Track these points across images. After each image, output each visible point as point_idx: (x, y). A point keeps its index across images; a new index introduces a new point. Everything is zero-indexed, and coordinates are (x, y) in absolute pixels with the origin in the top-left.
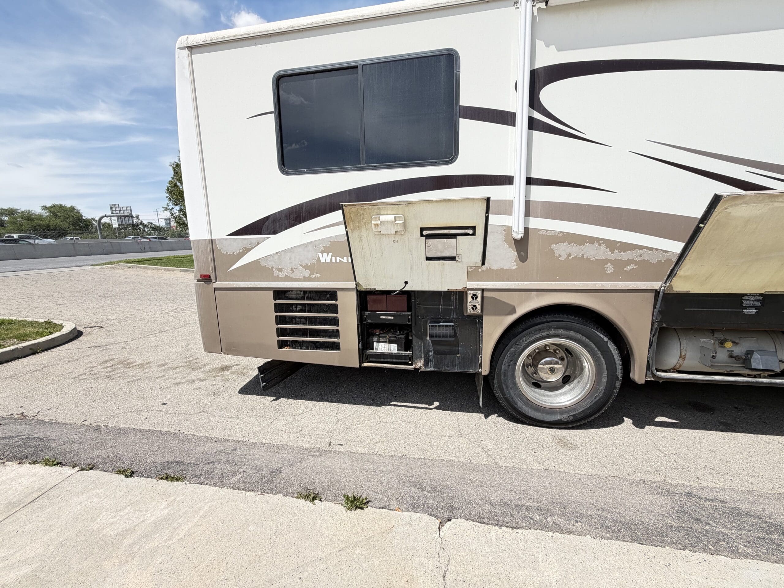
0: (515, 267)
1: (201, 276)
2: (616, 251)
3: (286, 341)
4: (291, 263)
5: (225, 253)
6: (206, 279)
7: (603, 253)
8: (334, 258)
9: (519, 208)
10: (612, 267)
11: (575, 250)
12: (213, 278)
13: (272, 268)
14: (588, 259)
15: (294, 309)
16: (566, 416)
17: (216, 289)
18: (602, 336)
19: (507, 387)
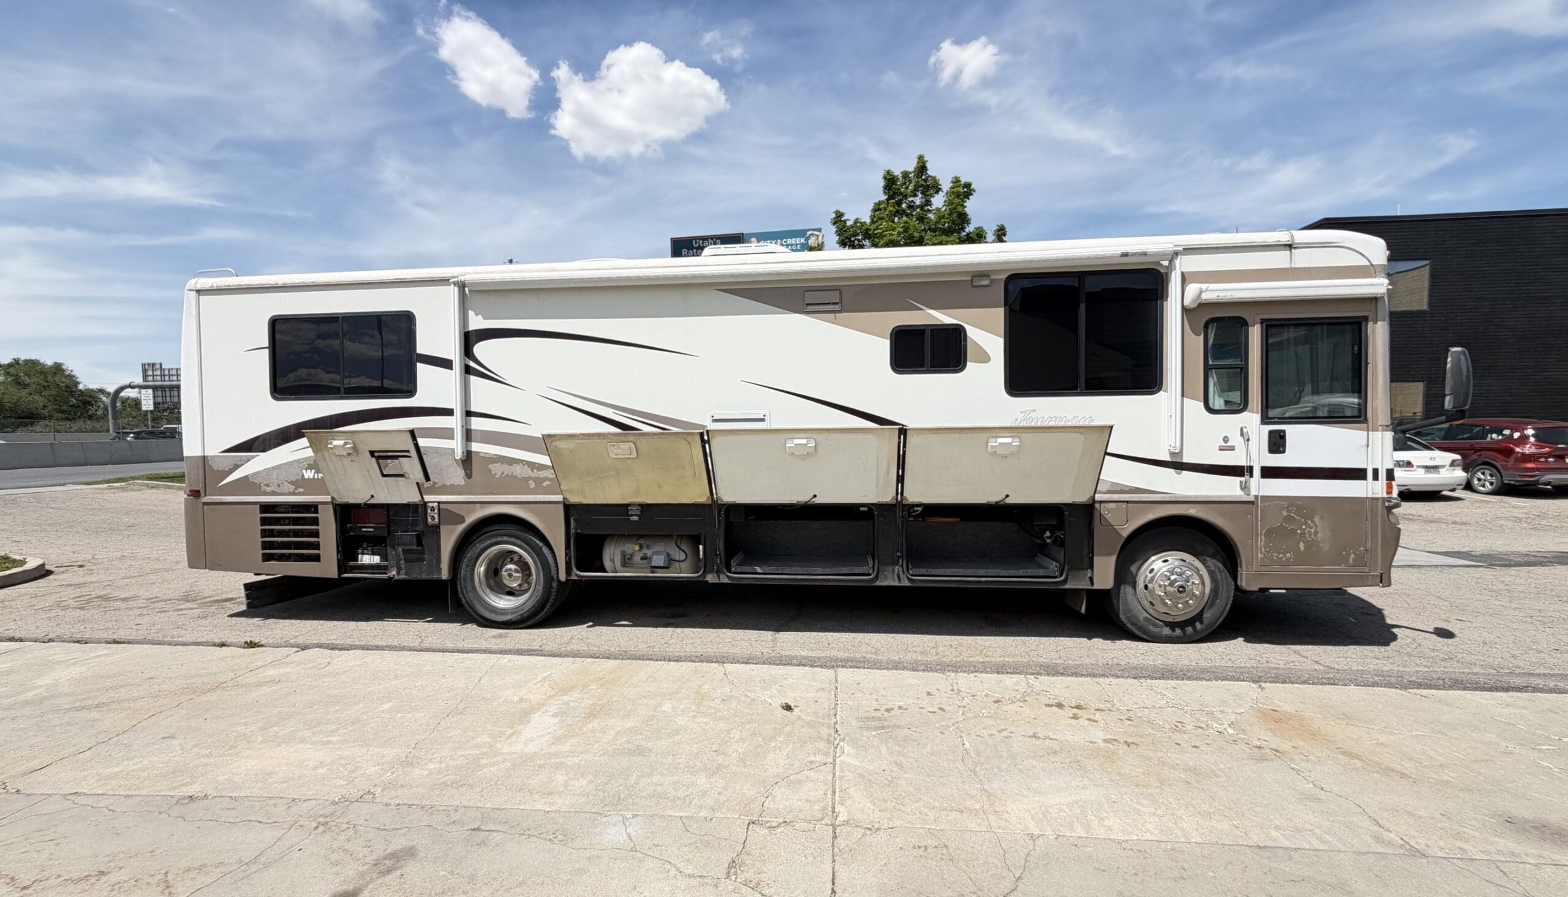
0: (463, 483)
1: (191, 491)
2: (535, 471)
3: (273, 554)
4: (277, 479)
5: (216, 469)
6: (195, 494)
7: (526, 472)
8: (316, 475)
9: (459, 434)
10: (533, 483)
11: (506, 469)
12: (202, 493)
13: (260, 483)
14: (516, 476)
15: (282, 523)
16: (515, 615)
17: (204, 504)
18: (538, 542)
19: (467, 592)
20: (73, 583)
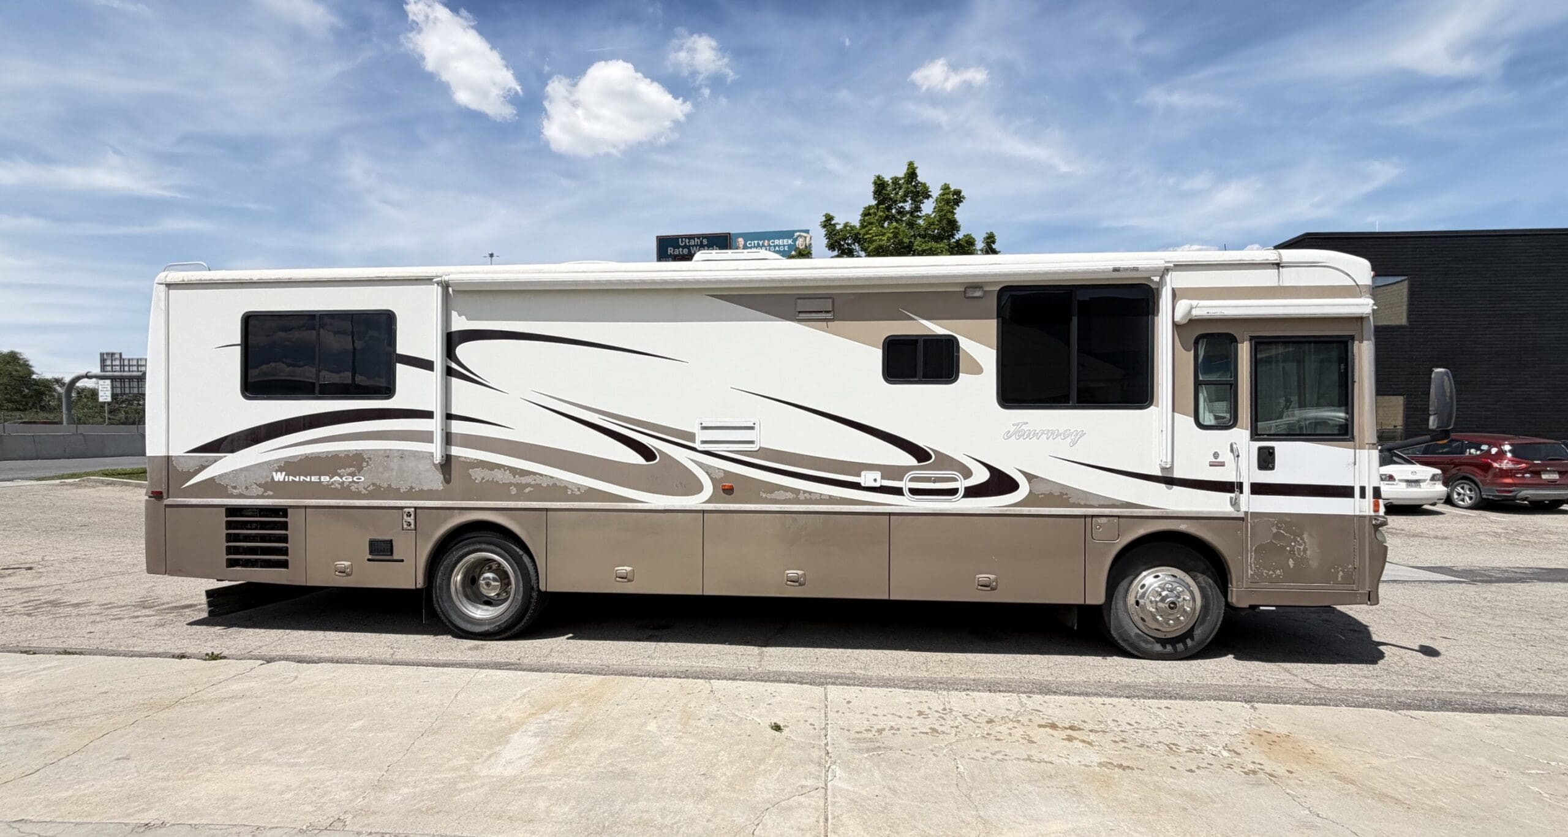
0: (442, 488)
1: (153, 492)
2: (517, 476)
3: (238, 560)
4: (245, 481)
5: (180, 469)
6: (157, 495)
7: (507, 477)
9: (438, 437)
10: (515, 489)
11: (487, 474)
12: (165, 495)
13: (227, 485)
14: (497, 482)
15: (249, 527)
16: (493, 626)
17: (167, 506)
18: (518, 550)
19: (442, 601)
20: (20, 587)
